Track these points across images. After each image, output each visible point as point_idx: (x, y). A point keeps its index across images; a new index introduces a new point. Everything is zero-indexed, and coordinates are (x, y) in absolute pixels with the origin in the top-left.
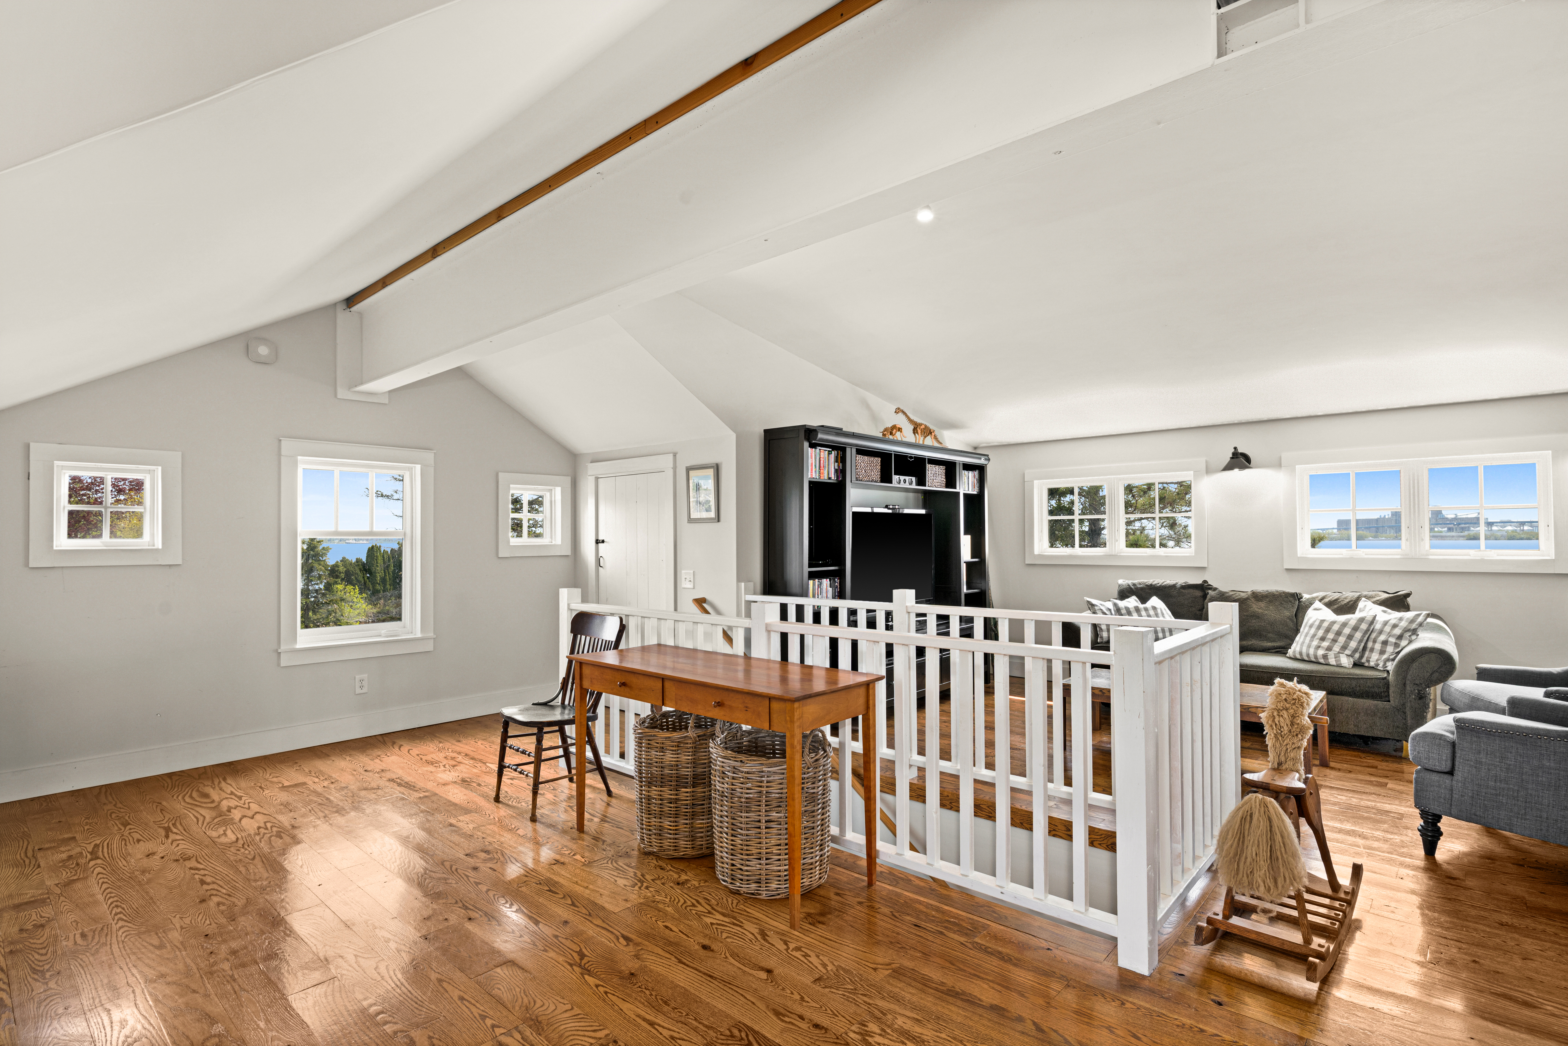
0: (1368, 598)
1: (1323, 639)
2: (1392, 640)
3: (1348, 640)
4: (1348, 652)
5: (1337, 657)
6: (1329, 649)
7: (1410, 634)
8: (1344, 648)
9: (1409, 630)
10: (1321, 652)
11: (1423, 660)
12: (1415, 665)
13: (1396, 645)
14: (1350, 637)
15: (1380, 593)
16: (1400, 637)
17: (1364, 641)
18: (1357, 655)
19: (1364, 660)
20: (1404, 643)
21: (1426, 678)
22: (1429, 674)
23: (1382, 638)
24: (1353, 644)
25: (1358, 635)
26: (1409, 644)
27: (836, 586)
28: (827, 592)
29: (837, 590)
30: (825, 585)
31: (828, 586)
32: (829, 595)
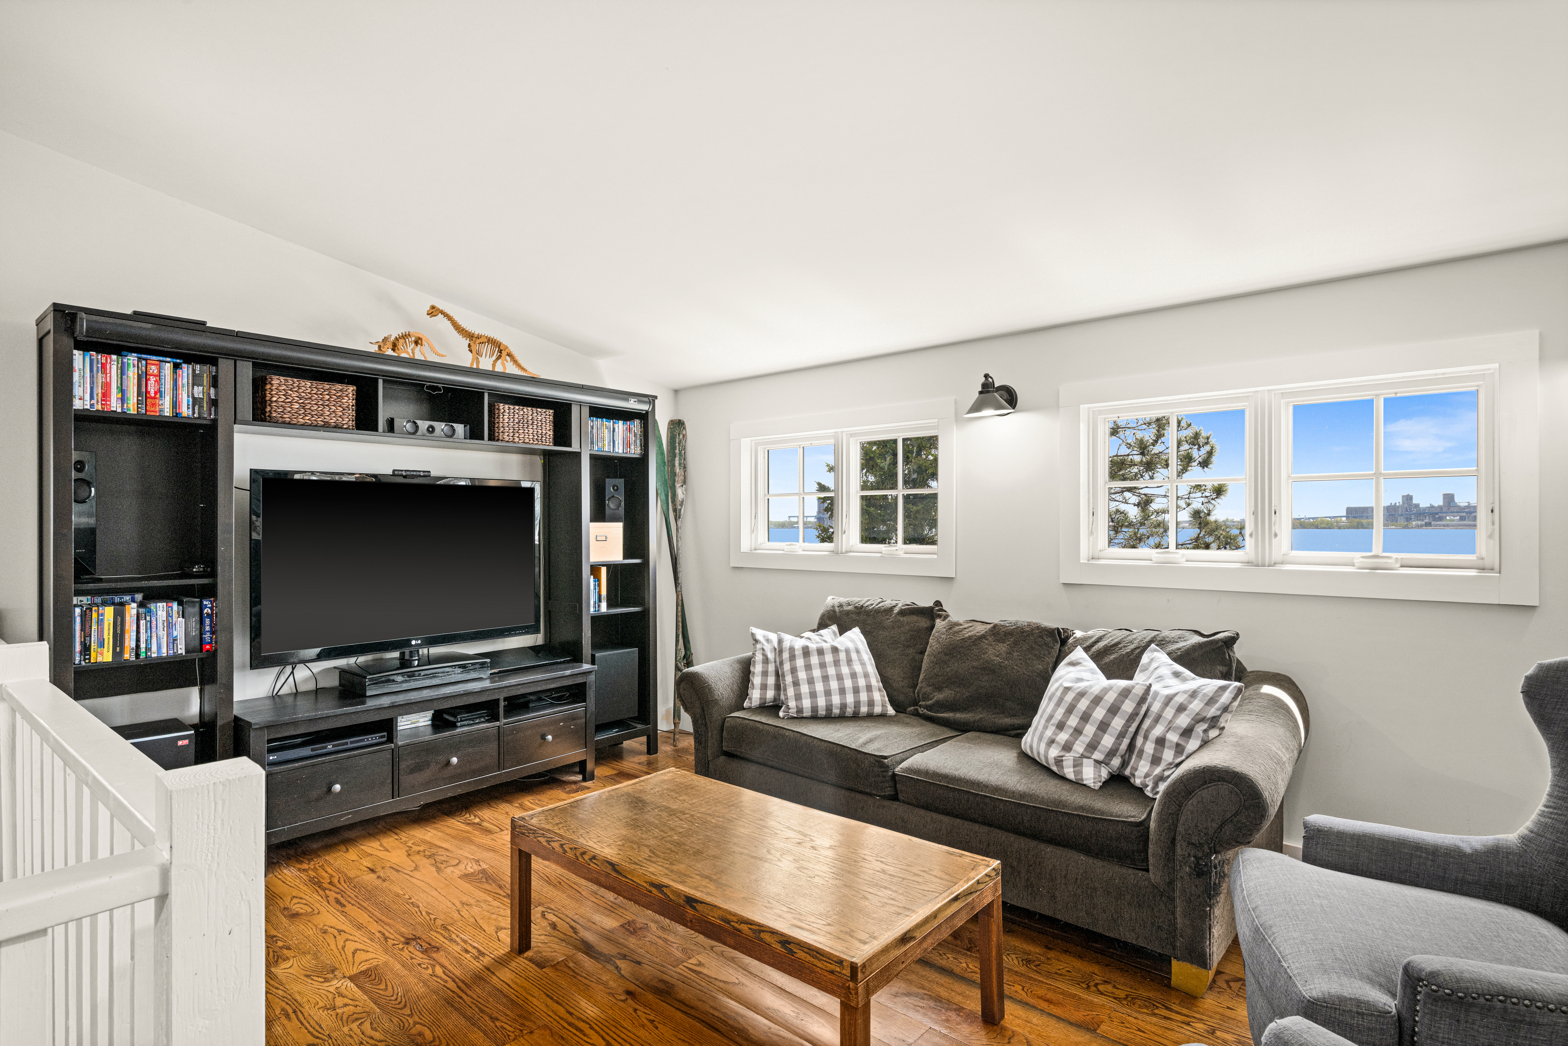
0: (1162, 643)
1: (1061, 726)
2: (1173, 737)
3: (1100, 733)
4: (1098, 755)
5: (1077, 764)
6: (1067, 747)
7: (1205, 726)
8: (1092, 746)
9: (1203, 720)
10: (1054, 752)
11: (1205, 794)
12: (1191, 804)
13: (1179, 749)
14: (1103, 727)
15: (1187, 634)
16: (1187, 733)
17: (1129, 735)
18: (1116, 762)
19: (1127, 772)
20: (1192, 744)
21: (1211, 832)
22: (1215, 825)
23: (1158, 731)
24: (1108, 741)
25: (1118, 723)
26: (1201, 747)
27: (207, 614)
28: (170, 625)
29: (207, 621)
30: (164, 614)
31: (175, 615)
32: (179, 631)
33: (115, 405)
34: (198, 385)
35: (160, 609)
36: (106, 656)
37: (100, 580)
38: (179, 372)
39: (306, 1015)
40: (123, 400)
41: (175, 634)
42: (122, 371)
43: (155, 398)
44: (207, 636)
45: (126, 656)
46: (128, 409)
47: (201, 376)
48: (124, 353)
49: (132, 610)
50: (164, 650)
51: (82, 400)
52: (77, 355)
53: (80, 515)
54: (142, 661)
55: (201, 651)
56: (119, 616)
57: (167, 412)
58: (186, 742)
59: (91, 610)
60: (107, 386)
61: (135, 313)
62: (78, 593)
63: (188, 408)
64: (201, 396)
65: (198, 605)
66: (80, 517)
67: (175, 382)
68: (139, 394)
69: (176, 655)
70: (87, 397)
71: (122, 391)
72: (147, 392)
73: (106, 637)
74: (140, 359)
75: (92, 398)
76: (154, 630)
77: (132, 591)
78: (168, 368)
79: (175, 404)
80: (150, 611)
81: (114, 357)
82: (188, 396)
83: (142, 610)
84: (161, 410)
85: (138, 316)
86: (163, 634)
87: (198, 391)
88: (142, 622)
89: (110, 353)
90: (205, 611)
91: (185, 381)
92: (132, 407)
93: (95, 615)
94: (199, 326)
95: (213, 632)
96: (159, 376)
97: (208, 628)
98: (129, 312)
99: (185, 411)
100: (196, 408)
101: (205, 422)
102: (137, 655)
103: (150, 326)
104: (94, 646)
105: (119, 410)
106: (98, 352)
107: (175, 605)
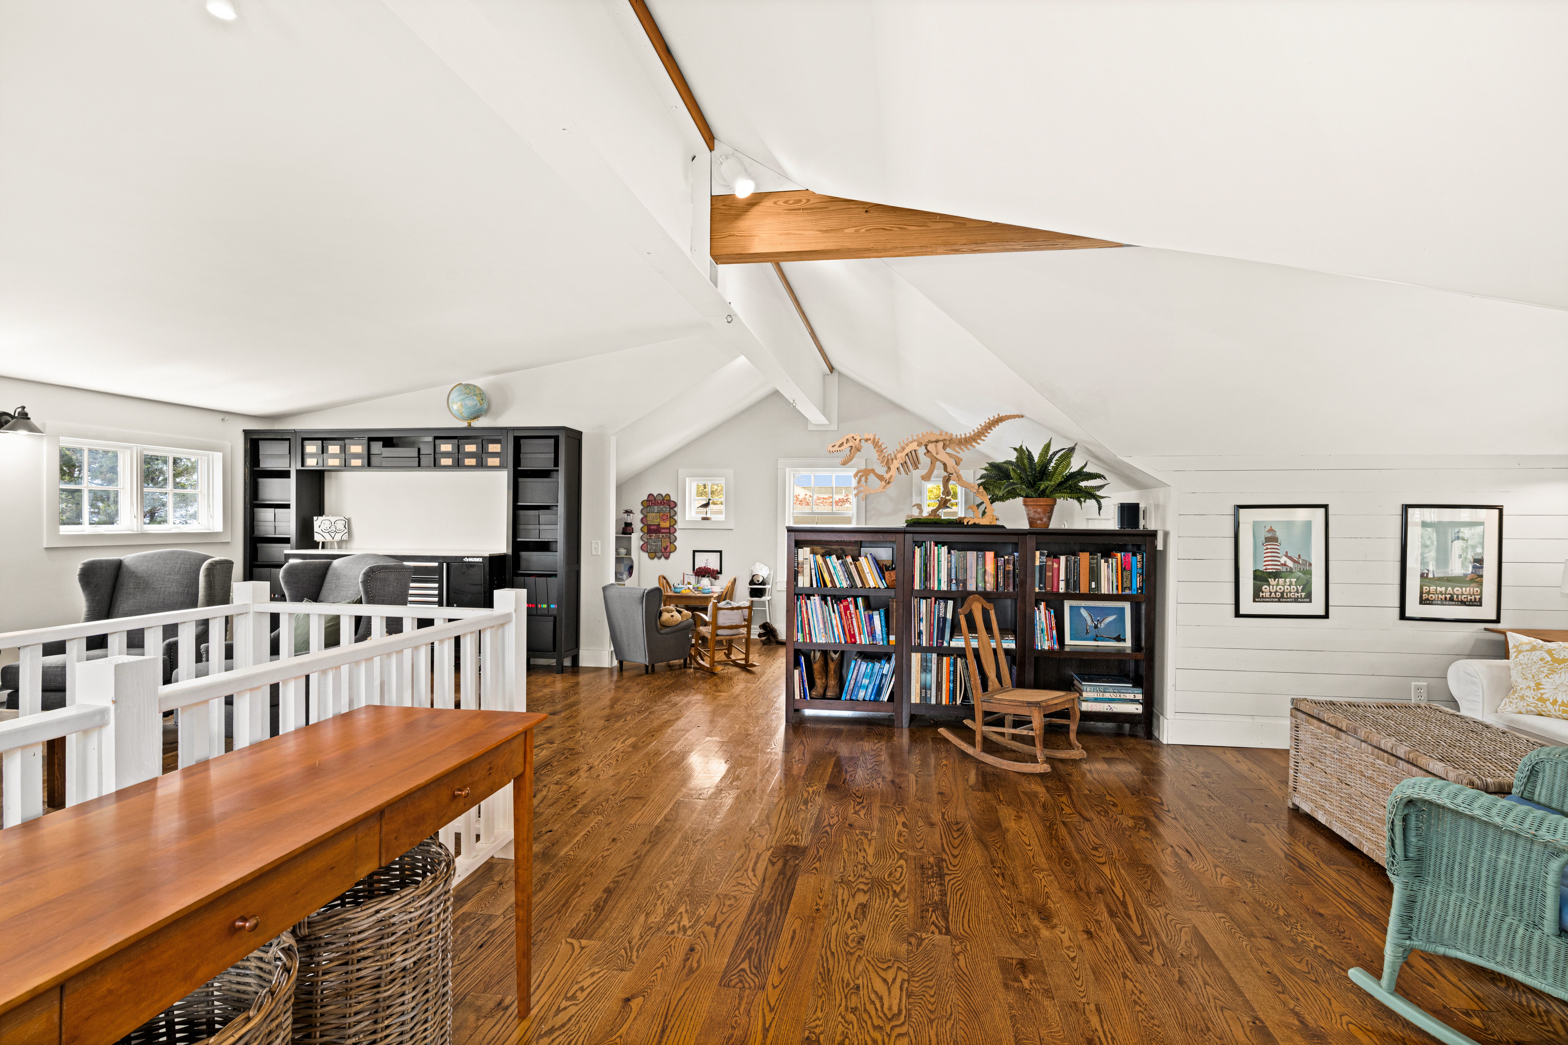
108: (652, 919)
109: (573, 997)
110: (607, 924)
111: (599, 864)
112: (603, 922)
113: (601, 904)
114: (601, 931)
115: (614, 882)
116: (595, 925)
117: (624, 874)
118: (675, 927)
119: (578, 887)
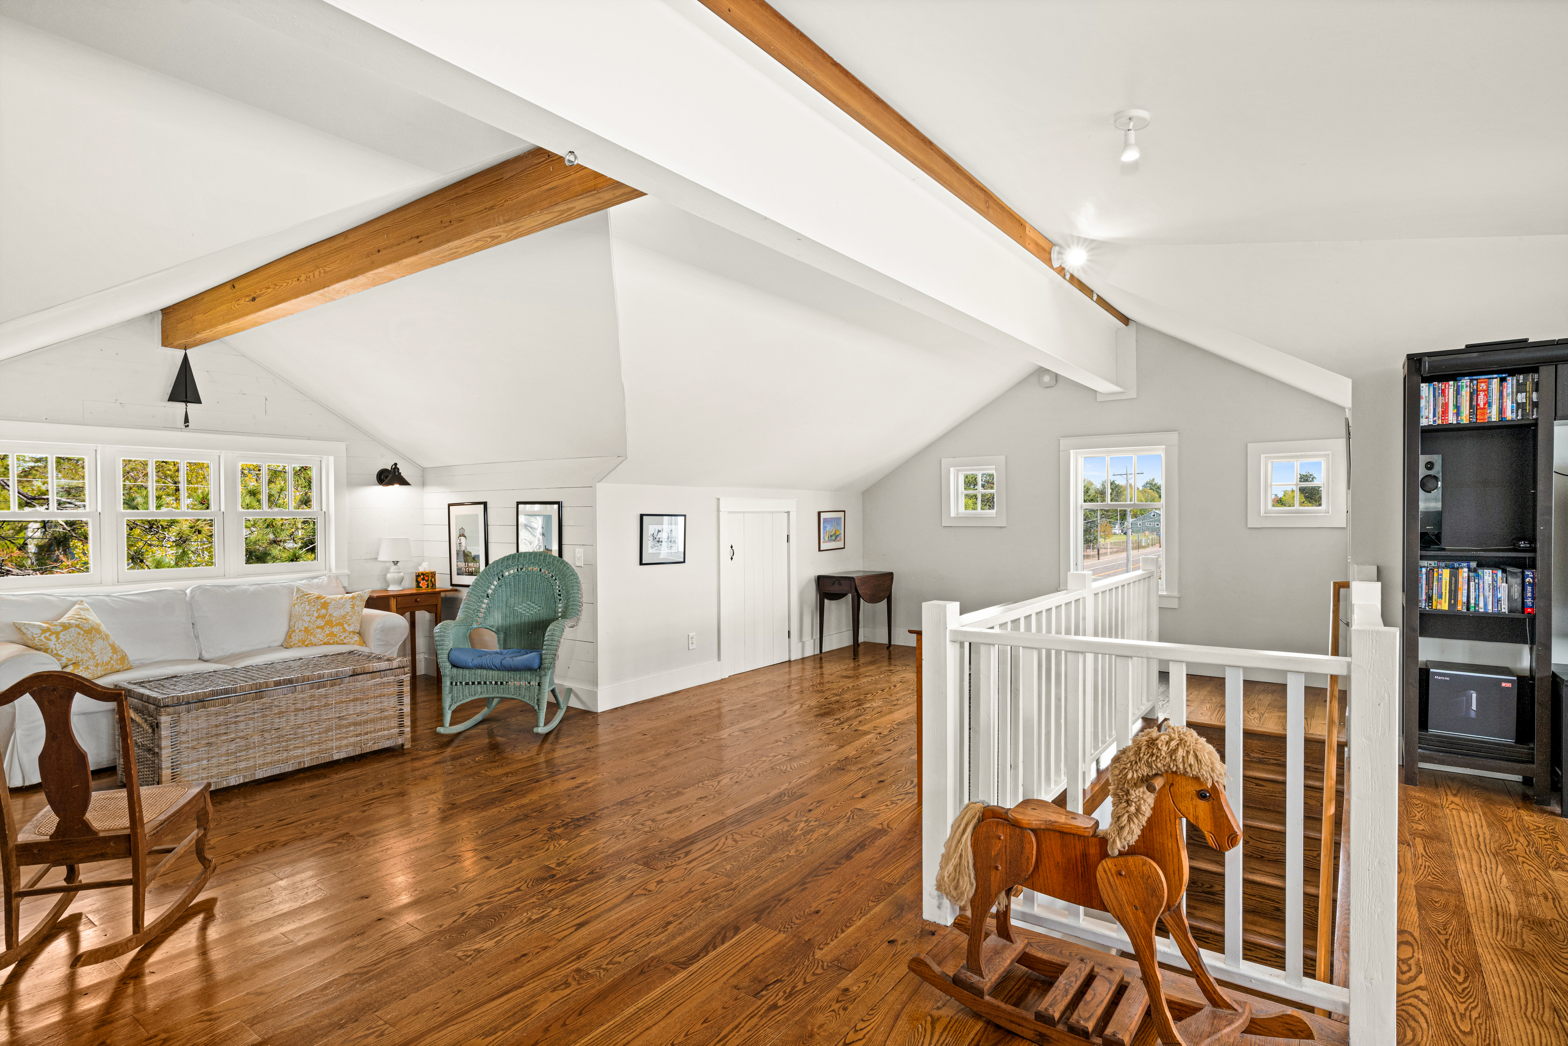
27: (1529, 582)
28: (1495, 588)
29: (1529, 589)
30: (1490, 579)
31: (1499, 580)
32: (1503, 594)
33: (1452, 419)
34: (1521, 392)
35: (1487, 575)
36: (1444, 606)
37: (1444, 550)
38: (1505, 384)
39: (1562, 905)
40: (1458, 414)
41: (1499, 596)
42: (1458, 392)
43: (1484, 408)
44: (1529, 601)
45: (1459, 608)
46: (1462, 420)
47: (1524, 384)
48: (1458, 378)
49: (1464, 573)
50: (1490, 607)
51: (1427, 419)
52: (1424, 387)
53: (1426, 500)
54: (1472, 613)
55: (1523, 612)
56: (1454, 576)
57: (1494, 417)
58: (1509, 685)
59: (1433, 570)
60: (1446, 406)
61: (1467, 346)
62: (1423, 558)
63: (1512, 412)
64: (1524, 401)
65: (1520, 575)
66: (1429, 502)
67: (1501, 393)
68: (1471, 407)
69: (1499, 613)
70: (1431, 416)
71: (1457, 407)
72: (1478, 405)
73: (1443, 591)
74: (1471, 381)
75: (1434, 416)
76: (1481, 590)
77: (1468, 559)
78: (1495, 383)
79: (1501, 411)
80: (1478, 576)
81: (1451, 383)
82: (1512, 403)
83: (1471, 574)
84: (1490, 417)
85: (1470, 348)
86: (1489, 595)
87: (1521, 398)
88: (1472, 584)
89: (1448, 381)
90: (1527, 580)
91: (1510, 390)
92: (1465, 419)
93: (1436, 575)
94: (1522, 344)
95: (1533, 598)
96: (1487, 390)
97: (1529, 595)
98: (1462, 347)
99: (1509, 415)
100: (1520, 411)
101: (1528, 422)
102: (1468, 609)
103: (1476, 354)
104: (1435, 597)
105: (1455, 422)
106: (1439, 382)
107: (1499, 573)
108: (824, 831)
109: (892, 803)
110: (859, 834)
111: (846, 885)
112: (861, 836)
113: (858, 849)
114: (865, 831)
115: (840, 864)
116: (868, 835)
117: (827, 869)
118: (812, 823)
119: (874, 866)
